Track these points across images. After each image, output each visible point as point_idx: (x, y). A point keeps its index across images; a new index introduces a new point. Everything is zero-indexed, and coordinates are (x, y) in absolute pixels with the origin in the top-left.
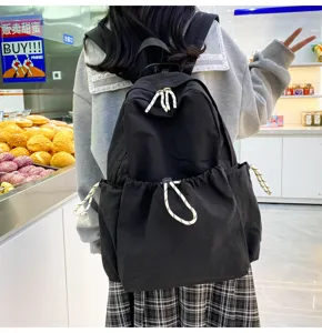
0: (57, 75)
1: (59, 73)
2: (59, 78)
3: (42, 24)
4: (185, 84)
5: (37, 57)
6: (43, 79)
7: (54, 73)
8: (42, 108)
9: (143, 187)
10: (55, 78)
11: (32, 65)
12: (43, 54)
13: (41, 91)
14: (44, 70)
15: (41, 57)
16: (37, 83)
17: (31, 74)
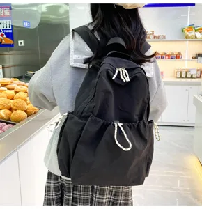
0: (21, 43)
1: (22, 41)
2: (23, 45)
3: (11, 9)
4: (134, 69)
5: (8, 31)
6: (12, 45)
7: (19, 42)
8: (12, 64)
9: (101, 123)
10: (19, 45)
11: (5, 36)
12: (12, 29)
13: (10, 52)
14: (13, 40)
15: (10, 31)
16: (8, 48)
17: (4, 42)
